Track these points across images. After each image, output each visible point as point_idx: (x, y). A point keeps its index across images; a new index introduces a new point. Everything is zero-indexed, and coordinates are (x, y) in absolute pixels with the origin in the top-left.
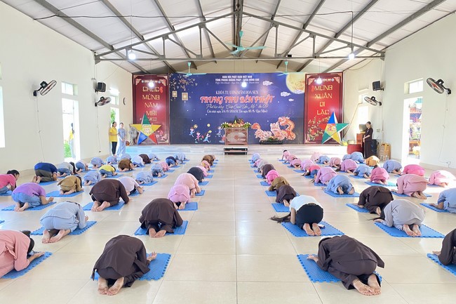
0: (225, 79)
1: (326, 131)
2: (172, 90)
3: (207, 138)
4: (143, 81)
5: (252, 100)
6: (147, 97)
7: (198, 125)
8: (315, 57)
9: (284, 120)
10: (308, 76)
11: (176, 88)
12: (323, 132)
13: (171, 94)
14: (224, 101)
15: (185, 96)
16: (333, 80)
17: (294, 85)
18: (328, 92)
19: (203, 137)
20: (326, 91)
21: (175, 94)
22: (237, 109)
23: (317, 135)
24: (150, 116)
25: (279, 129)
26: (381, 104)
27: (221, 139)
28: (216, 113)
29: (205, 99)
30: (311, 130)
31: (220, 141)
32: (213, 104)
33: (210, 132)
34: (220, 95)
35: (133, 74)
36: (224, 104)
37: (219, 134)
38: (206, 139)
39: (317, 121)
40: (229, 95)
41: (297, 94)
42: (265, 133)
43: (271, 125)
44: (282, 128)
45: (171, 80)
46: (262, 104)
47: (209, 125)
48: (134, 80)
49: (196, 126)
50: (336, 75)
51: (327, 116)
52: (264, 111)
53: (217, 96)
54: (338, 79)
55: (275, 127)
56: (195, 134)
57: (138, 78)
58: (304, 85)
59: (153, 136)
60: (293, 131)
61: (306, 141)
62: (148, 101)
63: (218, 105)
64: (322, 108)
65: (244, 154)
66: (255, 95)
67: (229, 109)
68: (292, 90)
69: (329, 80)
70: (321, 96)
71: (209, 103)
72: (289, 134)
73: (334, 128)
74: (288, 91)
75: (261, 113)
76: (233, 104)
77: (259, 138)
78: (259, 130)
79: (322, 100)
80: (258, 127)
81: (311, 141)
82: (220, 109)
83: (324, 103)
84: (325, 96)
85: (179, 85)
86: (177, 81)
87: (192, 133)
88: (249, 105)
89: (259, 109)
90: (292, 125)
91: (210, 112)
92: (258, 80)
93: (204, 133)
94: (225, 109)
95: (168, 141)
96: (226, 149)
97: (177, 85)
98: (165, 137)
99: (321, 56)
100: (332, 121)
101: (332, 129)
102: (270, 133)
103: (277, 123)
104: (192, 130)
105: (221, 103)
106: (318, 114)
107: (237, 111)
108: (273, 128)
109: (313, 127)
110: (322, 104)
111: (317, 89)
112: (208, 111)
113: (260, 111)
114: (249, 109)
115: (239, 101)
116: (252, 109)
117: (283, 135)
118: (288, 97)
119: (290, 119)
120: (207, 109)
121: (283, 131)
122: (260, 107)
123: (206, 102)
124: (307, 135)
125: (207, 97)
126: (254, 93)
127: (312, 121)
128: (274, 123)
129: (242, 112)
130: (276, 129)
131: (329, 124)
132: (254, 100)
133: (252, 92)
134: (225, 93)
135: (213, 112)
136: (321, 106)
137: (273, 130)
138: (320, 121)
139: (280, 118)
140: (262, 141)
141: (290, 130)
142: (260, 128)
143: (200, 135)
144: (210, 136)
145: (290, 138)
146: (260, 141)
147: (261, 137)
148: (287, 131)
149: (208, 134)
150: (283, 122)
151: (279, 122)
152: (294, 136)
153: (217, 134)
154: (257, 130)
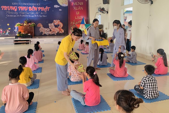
1: (80, 28)
3: (7, 33)
5: (37, 9)
9: (57, 22)
14: (18, 9)
17: (61, 1)
18: (81, 6)
19: (5, 32)
20: (79, 5)
22: (28, 14)
25: (54, 27)
26: (107, 12)
32: (10, 11)
33: (10, 29)
34: (15, 5)
36: (18, 11)
37: (16, 30)
39: (75, 22)
40: (21, 6)
41: (64, 7)
43: (49, 25)
44: (56, 26)
47: (8, 25)
51: (80, 20)
52: (44, 16)
53: (13, 6)
55: (51, 25)
58: (67, 1)
60: (62, 28)
63: (14, 11)
67: (22, 14)
68: (61, 4)
70: (77, 8)
71: (8, 10)
72: (60, 30)
74: (58, 4)
75: (43, 17)
76: (24, 11)
77: (42, 33)
78: (42, 27)
80: (41, 26)
82: (15, 14)
83: (79, 12)
84: (79, 8)
88: (35, 12)
90: (61, 25)
91: (8, 16)
94: (19, 14)
100: (83, 23)
101: (83, 27)
102: (49, 29)
103: (53, 24)
105: (16, 10)
106: (76, 19)
107: (27, 16)
108: (50, 26)
109: (73, 26)
110: (77, 13)
111: (75, 4)
112: (7, 15)
113: (42, 16)
114: (35, 15)
115: (28, 9)
116: (37, 15)
117: (57, 30)
118: (58, 8)
119: (60, 21)
120: (7, 14)
121: (56, 28)
122: (42, 13)
123: (5, 9)
124: (70, 30)
125: (6, 6)
126: (38, 5)
127: (72, 22)
128: (51, 24)
129: (30, 16)
130: (52, 27)
131: (81, 24)
132: (38, 9)
133: (36, 4)
134: (18, 4)
135: (11, 16)
136: (77, 14)
137: (51, 27)
138: (77, 23)
139: (54, 21)
140: (44, 34)
141: (61, 28)
142: (42, 26)
143: (2, 31)
144: (9, 31)
145: (61, 32)
146: (43, 34)
147: (43, 32)
148: (59, 28)
149: (8, 30)
150: (56, 23)
151: (54, 23)
152: (63, 31)
153: (14, 30)
154: (40, 27)
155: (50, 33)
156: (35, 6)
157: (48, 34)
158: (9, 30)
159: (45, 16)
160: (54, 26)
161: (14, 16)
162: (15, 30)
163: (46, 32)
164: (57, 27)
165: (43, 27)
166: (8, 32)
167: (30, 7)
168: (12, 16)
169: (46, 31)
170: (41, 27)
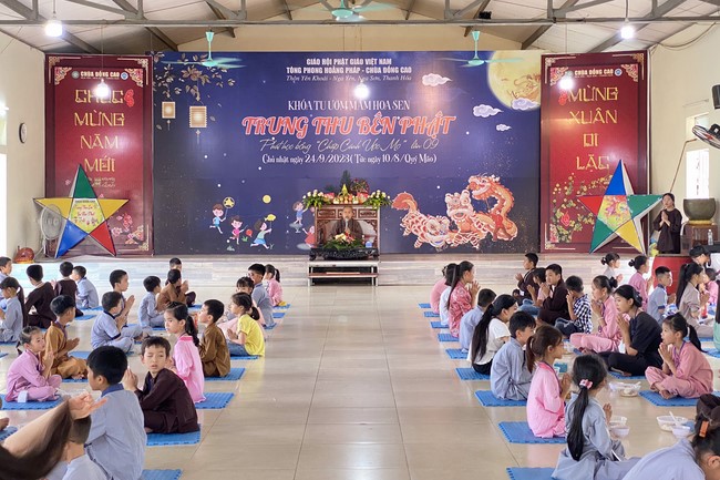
0: (313, 67)
1: (602, 216)
2: (160, 98)
3: (261, 236)
4: (75, 75)
5: (393, 126)
6: (88, 120)
7: (235, 199)
8: (555, 20)
9: (483, 185)
10: (549, 62)
11: (172, 93)
12: (595, 218)
13: (159, 110)
14: (311, 129)
15: (198, 117)
16: (618, 72)
17: (510, 86)
19: (250, 233)
20: (600, 103)
21: (169, 110)
22: (351, 152)
23: (578, 228)
24: (96, 174)
25: (469, 211)
27: (302, 238)
28: (289, 163)
29: (256, 124)
30: (559, 214)
31: (301, 246)
32: (280, 137)
33: (271, 217)
34: (299, 113)
35: (48, 54)
36: (311, 137)
37: (296, 225)
38: (260, 240)
39: (576, 186)
40: (325, 113)
41: (520, 112)
42: (432, 221)
43: (448, 199)
44: (480, 206)
45: (157, 70)
46: (422, 138)
48: (49, 71)
49: (229, 202)
50: (627, 58)
51: (603, 173)
52: (426, 159)
53: (293, 114)
54: (632, 71)
55: (457, 204)
56: (226, 226)
57: (63, 64)
58: (537, 85)
59: (102, 232)
60: (510, 215)
61: (548, 245)
62: (89, 131)
63: (292, 139)
64: (591, 150)
65: (367, 282)
66: (402, 113)
67: (327, 153)
68: (506, 100)
69: (609, 72)
70: (587, 117)
71: (268, 135)
72: (499, 225)
73: (622, 206)
74: (495, 103)
75: (419, 165)
76: (338, 138)
77: (413, 237)
78: (414, 211)
79: (591, 129)
80: (412, 203)
81: (561, 244)
82: (299, 153)
83: (594, 137)
84: (599, 117)
85: (182, 86)
86: (176, 71)
87: (217, 221)
88: (384, 140)
89: (414, 153)
90: (505, 199)
91: (270, 160)
92: (408, 70)
93: (252, 223)
94: (314, 152)
95: (146, 247)
96: (317, 270)
97: (176, 83)
98: (138, 234)
99: (569, 15)
100: (616, 188)
101: (618, 211)
102: (446, 221)
103: (465, 194)
104: (218, 213)
105: (301, 134)
106: (578, 168)
107: (350, 159)
108: (453, 207)
109: (566, 204)
110: (589, 140)
111: (575, 99)
112: (266, 159)
113: (415, 159)
114: (385, 153)
115: (356, 128)
116: (391, 153)
117: (483, 225)
118: (494, 120)
119: (502, 183)
120: (264, 152)
121: (481, 216)
122: (415, 146)
123: (260, 131)
124: (549, 227)
125: (260, 118)
126: (398, 107)
127: (562, 186)
128: (456, 194)
129: (363, 160)
130: (460, 210)
131: (609, 197)
132: (398, 128)
133: (392, 105)
134: (314, 106)
135: (280, 160)
136: (586, 145)
137: (454, 211)
138: (585, 189)
139: (472, 179)
140: (424, 244)
141: (502, 214)
142: (415, 208)
143: (240, 229)
144: (270, 230)
145: (501, 236)
146: (417, 245)
147: (419, 235)
148: (494, 217)
149: (265, 226)
150: (483, 190)
151: (470, 191)
152: (514, 231)
153: (292, 225)
154: (407, 212)
155: (451, 239)
156: (385, 113)
157: (440, 245)
158: (268, 222)
159: (430, 160)
160: (471, 207)
161: (293, 160)
162: (294, 225)
163: (433, 232)
164: (485, 212)
165: (418, 208)
166: (264, 230)
167: (364, 118)
168: (286, 160)
169: (433, 227)
170: (411, 211)
